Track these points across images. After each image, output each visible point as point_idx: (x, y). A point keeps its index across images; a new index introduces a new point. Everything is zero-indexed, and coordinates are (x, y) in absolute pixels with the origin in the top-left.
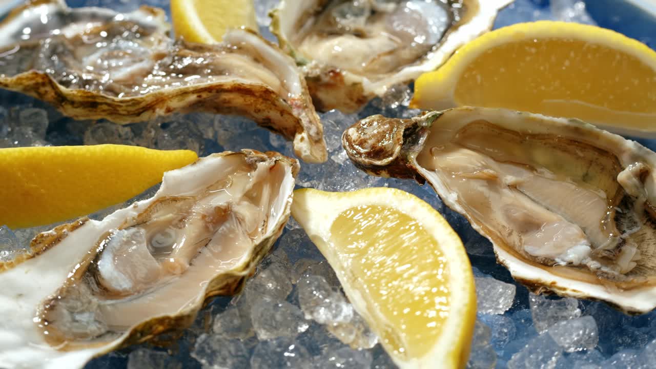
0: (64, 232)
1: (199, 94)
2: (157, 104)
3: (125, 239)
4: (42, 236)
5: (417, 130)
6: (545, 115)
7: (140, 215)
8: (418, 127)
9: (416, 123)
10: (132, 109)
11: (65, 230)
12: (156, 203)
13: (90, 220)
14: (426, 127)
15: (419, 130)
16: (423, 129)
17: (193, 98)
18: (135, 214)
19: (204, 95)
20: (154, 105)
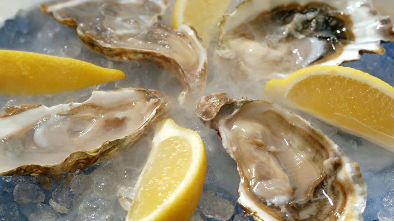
0: (25, 108)
1: (143, 55)
2: (123, 54)
3: (56, 120)
4: (13, 108)
5: (234, 107)
6: (302, 118)
7: (72, 110)
8: (234, 105)
9: (234, 103)
10: (110, 53)
11: (26, 108)
12: (84, 106)
13: (43, 106)
14: (239, 106)
15: (235, 107)
16: (237, 107)
17: (141, 56)
18: (69, 109)
19: (146, 56)
20: (121, 54)
